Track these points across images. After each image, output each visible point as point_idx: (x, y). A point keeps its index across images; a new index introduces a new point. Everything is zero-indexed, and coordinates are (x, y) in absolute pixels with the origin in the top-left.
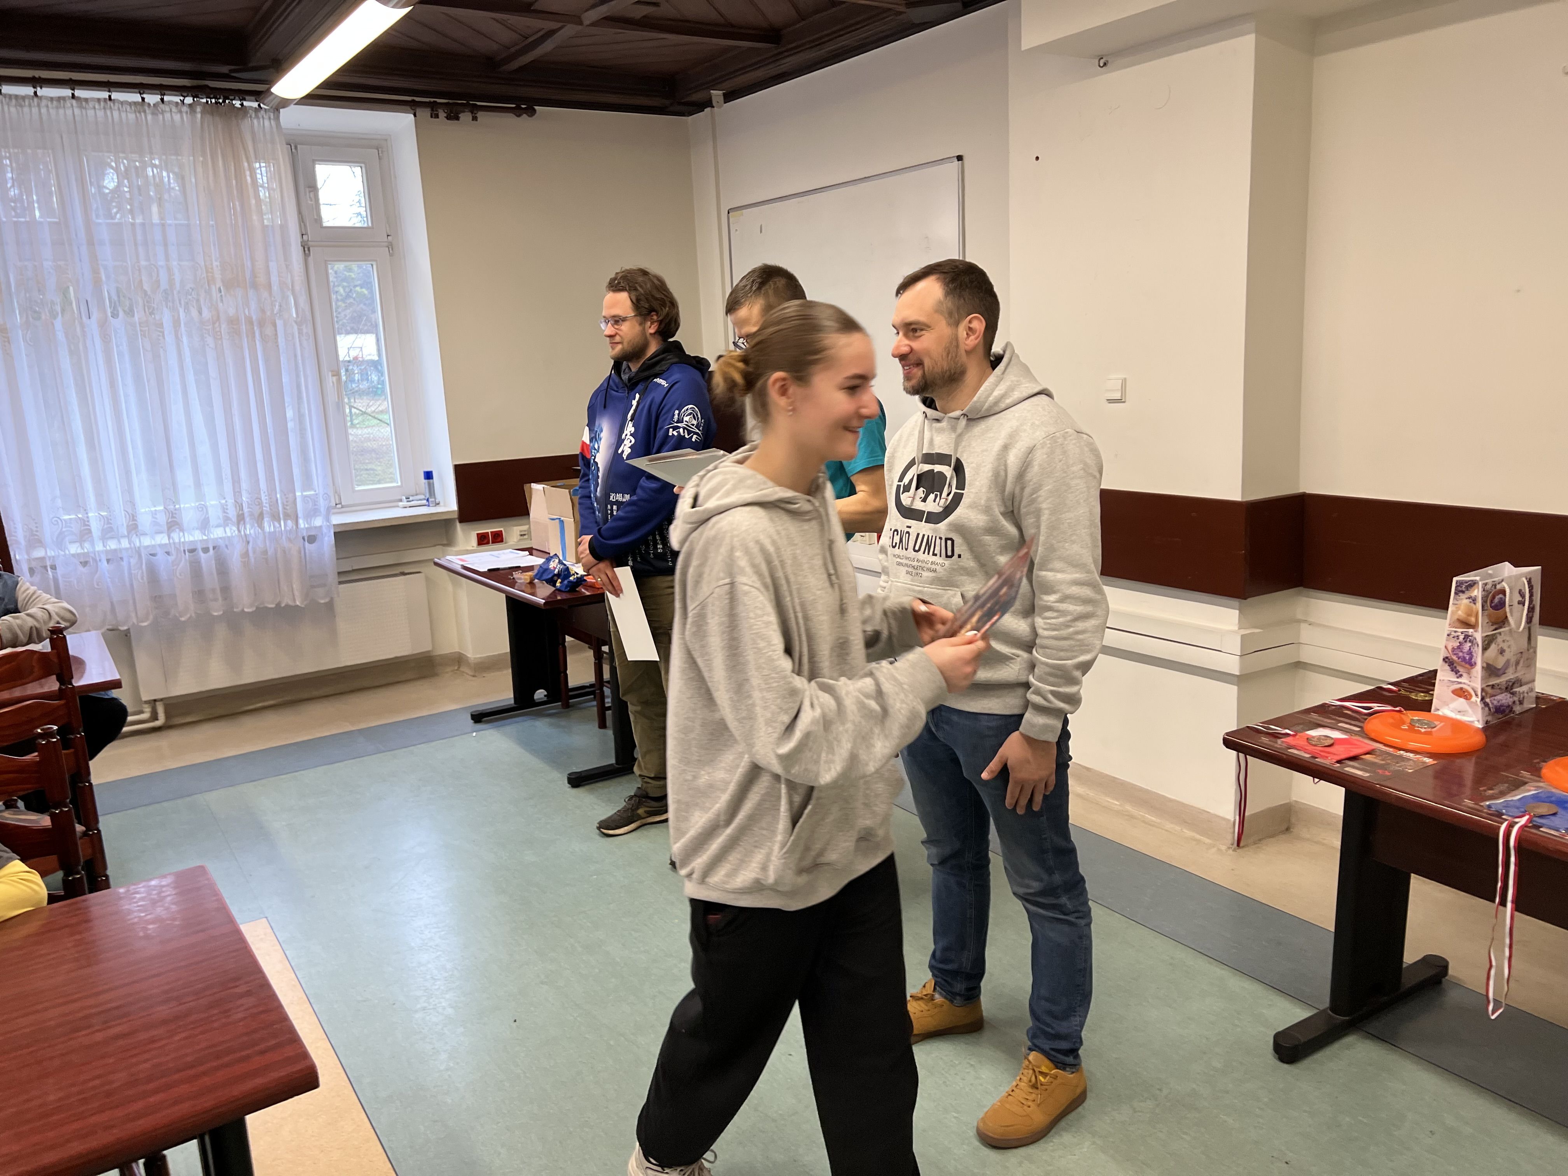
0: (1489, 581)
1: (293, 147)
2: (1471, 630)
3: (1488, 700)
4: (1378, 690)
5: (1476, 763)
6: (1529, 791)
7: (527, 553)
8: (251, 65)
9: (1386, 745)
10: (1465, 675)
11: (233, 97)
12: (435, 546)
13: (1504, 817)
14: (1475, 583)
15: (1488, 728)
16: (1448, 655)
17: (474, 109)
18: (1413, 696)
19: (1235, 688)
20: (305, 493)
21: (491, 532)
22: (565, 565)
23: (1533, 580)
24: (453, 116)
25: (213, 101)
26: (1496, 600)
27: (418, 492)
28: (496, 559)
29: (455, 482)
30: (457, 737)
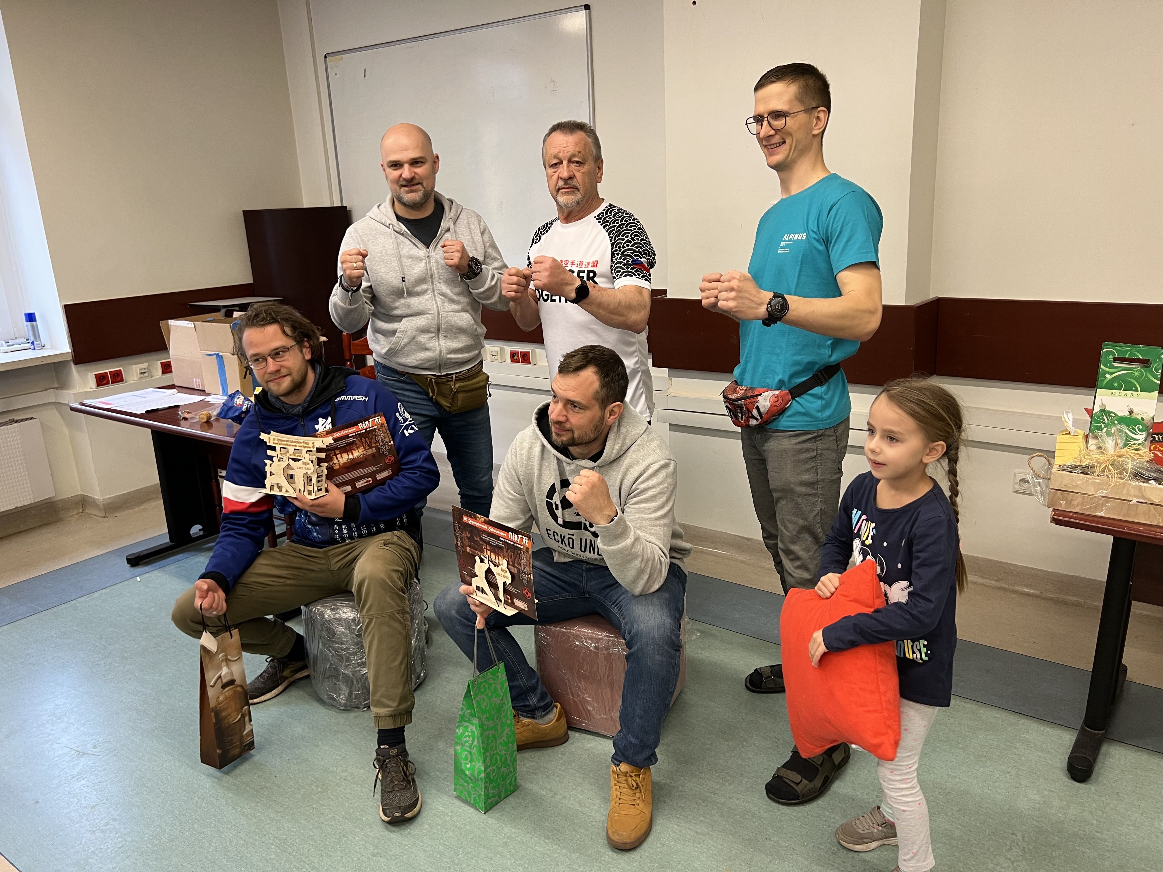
7: (175, 391)
12: (46, 390)
21: (110, 373)
27: (17, 336)
29: (66, 323)
30: (120, 585)
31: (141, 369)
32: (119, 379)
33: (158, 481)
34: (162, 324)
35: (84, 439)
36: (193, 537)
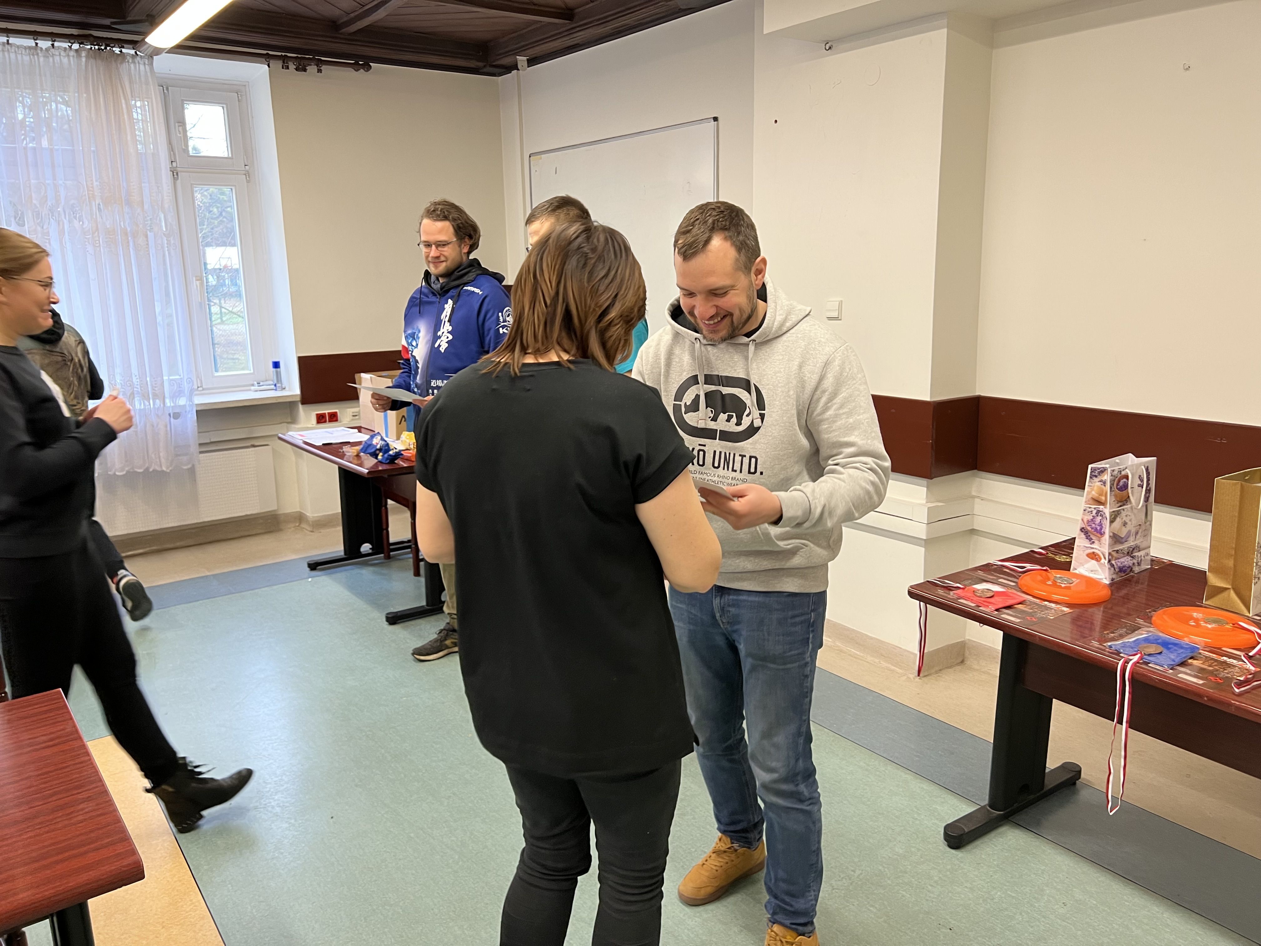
0: (1116, 468)
1: (165, 89)
2: (1102, 507)
3: (1113, 562)
4: (1032, 554)
5: (1104, 612)
6: (1142, 634)
7: (356, 430)
8: (129, 19)
9: (1034, 597)
10: (1096, 542)
11: (113, 45)
12: (281, 423)
13: (1121, 655)
14: (1105, 470)
15: (1113, 585)
16: (1084, 526)
17: (319, 63)
18: (1057, 558)
19: (923, 549)
20: (171, 378)
21: (328, 413)
22: (386, 441)
23: (1149, 468)
24: (302, 68)
25: (97, 47)
26: (1121, 483)
28: (331, 435)
29: (298, 371)
30: (296, 582)
31: (353, 413)
32: (335, 419)
34: (357, 376)
36: (363, 553)
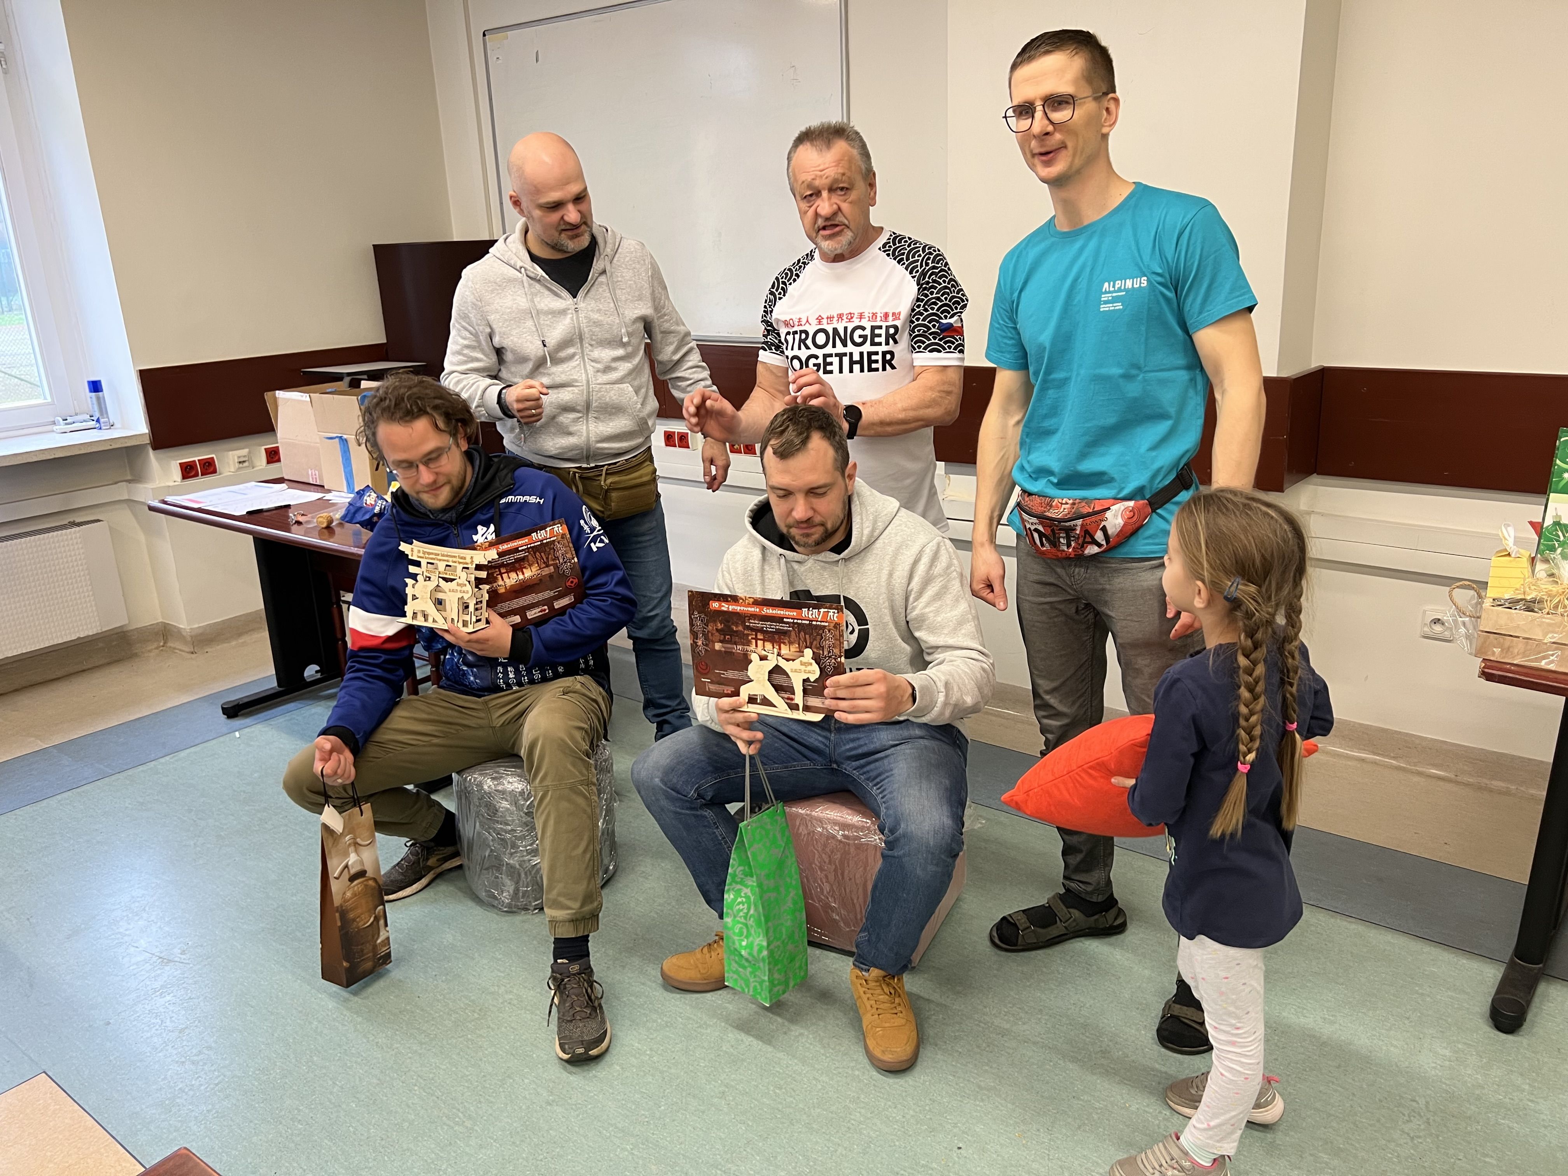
12: (116, 483)
21: (200, 461)
27: (77, 411)
29: (142, 394)
30: (214, 742)
31: (239, 457)
32: (212, 469)
33: (262, 606)
34: (268, 396)
35: (166, 549)
36: (309, 680)
